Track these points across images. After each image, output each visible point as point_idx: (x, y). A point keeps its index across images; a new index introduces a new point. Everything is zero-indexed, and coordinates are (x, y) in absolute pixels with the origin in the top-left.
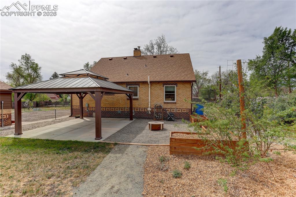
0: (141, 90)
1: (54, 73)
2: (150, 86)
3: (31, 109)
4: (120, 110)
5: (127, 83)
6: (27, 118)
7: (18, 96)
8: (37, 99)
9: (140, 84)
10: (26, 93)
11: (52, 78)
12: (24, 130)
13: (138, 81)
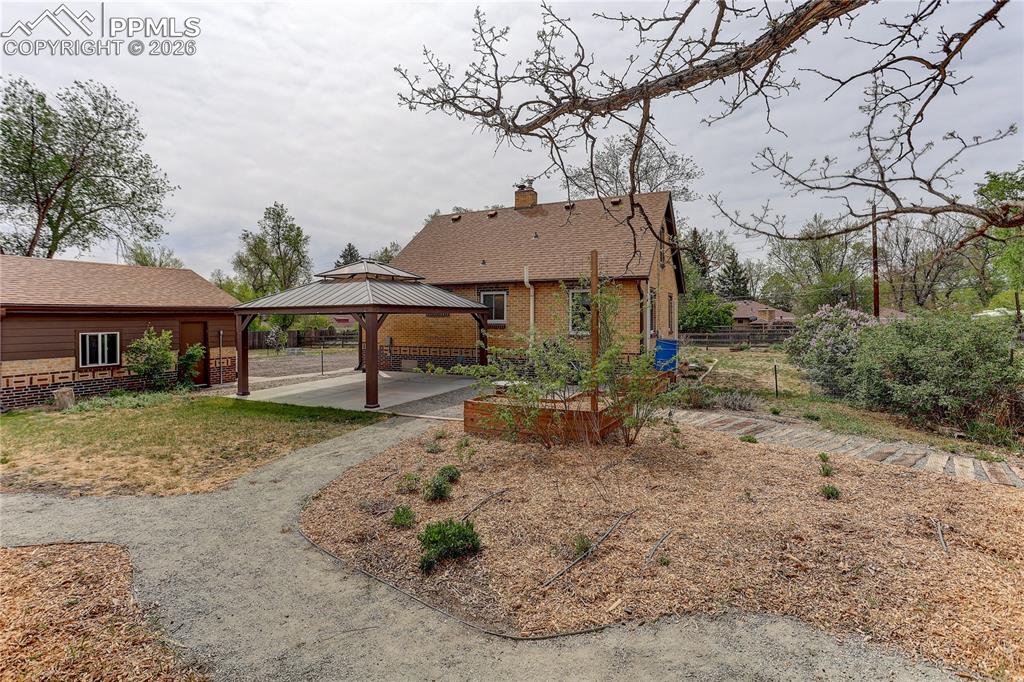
0: (511, 302)
1: (347, 248)
2: (532, 293)
3: (284, 352)
4: (464, 355)
5: (480, 286)
6: (268, 370)
7: (243, 321)
8: (298, 326)
9: (511, 287)
10: (255, 316)
11: (342, 261)
12: (254, 389)
13: (504, 279)
